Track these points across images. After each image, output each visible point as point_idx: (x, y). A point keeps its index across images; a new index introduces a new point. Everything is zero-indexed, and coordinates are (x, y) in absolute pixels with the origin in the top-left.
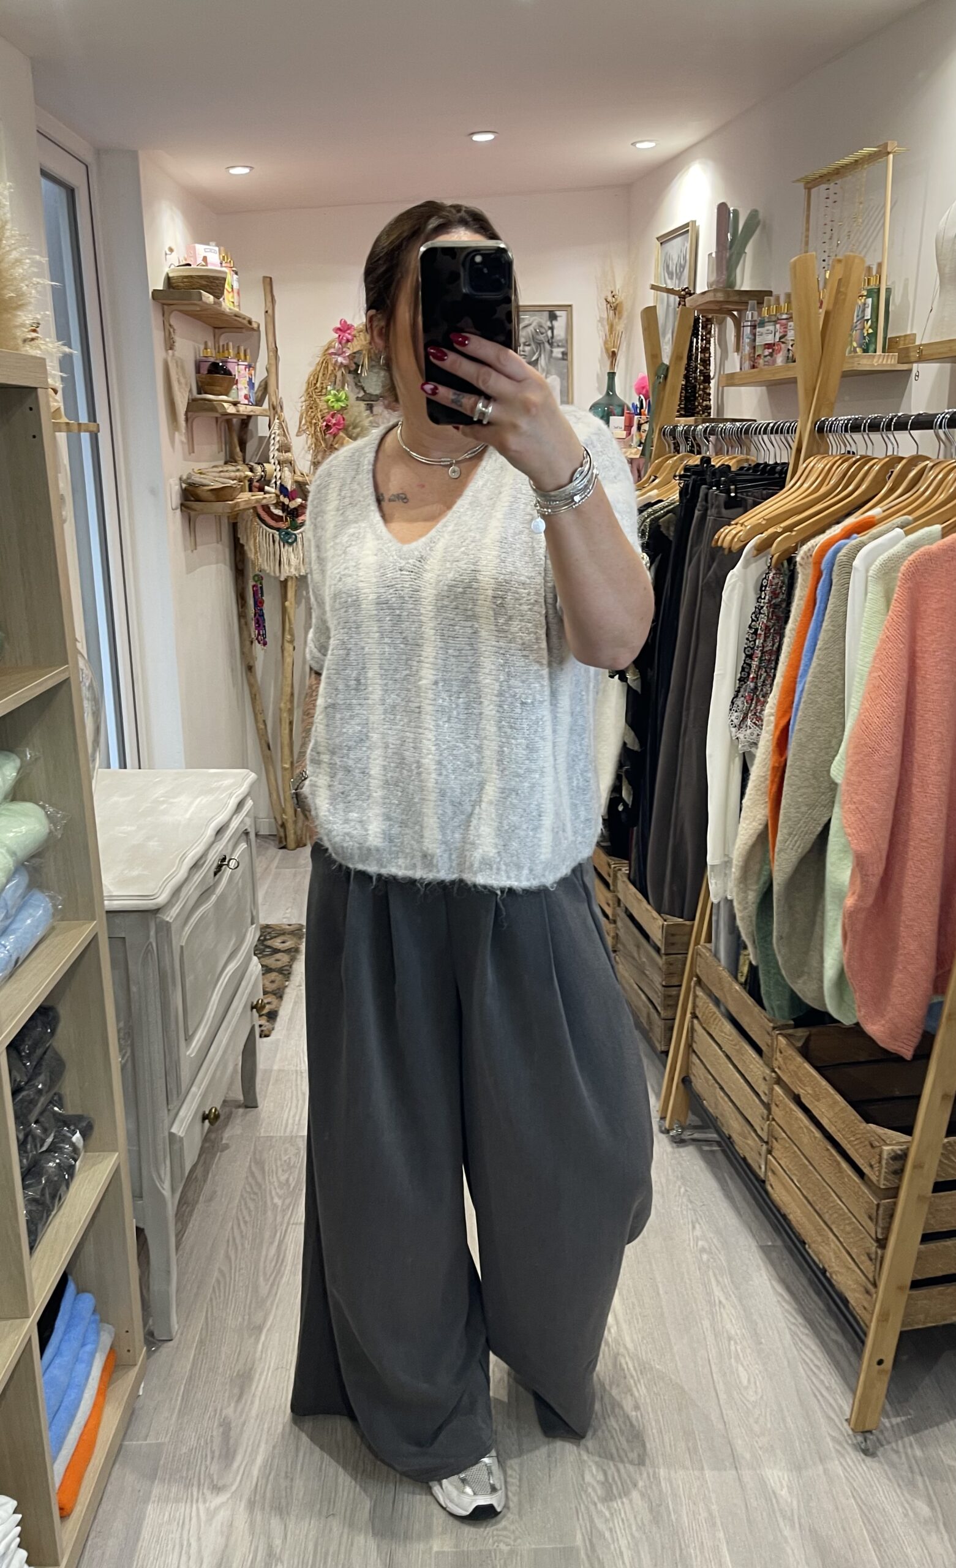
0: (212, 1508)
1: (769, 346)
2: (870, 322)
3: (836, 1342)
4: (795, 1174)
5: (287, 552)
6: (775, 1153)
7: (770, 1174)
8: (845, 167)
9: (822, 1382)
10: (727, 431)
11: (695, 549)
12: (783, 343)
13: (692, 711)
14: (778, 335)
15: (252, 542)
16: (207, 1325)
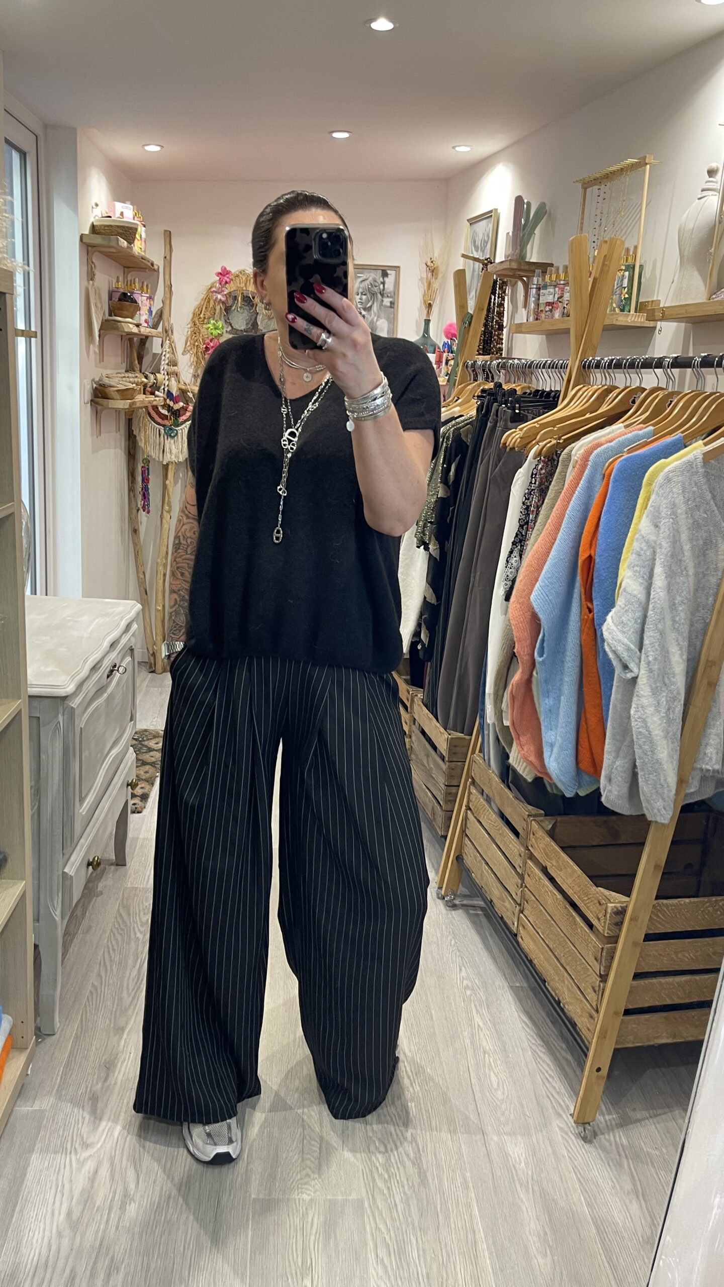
0: (82, 1160)
1: (549, 304)
2: (626, 289)
3: (566, 1060)
4: (540, 928)
5: (169, 443)
6: (526, 912)
7: (521, 928)
8: (613, 173)
9: (554, 1088)
10: (515, 366)
11: (486, 452)
12: (560, 302)
13: (478, 574)
14: (557, 296)
15: (143, 434)
16: (82, 1024)
